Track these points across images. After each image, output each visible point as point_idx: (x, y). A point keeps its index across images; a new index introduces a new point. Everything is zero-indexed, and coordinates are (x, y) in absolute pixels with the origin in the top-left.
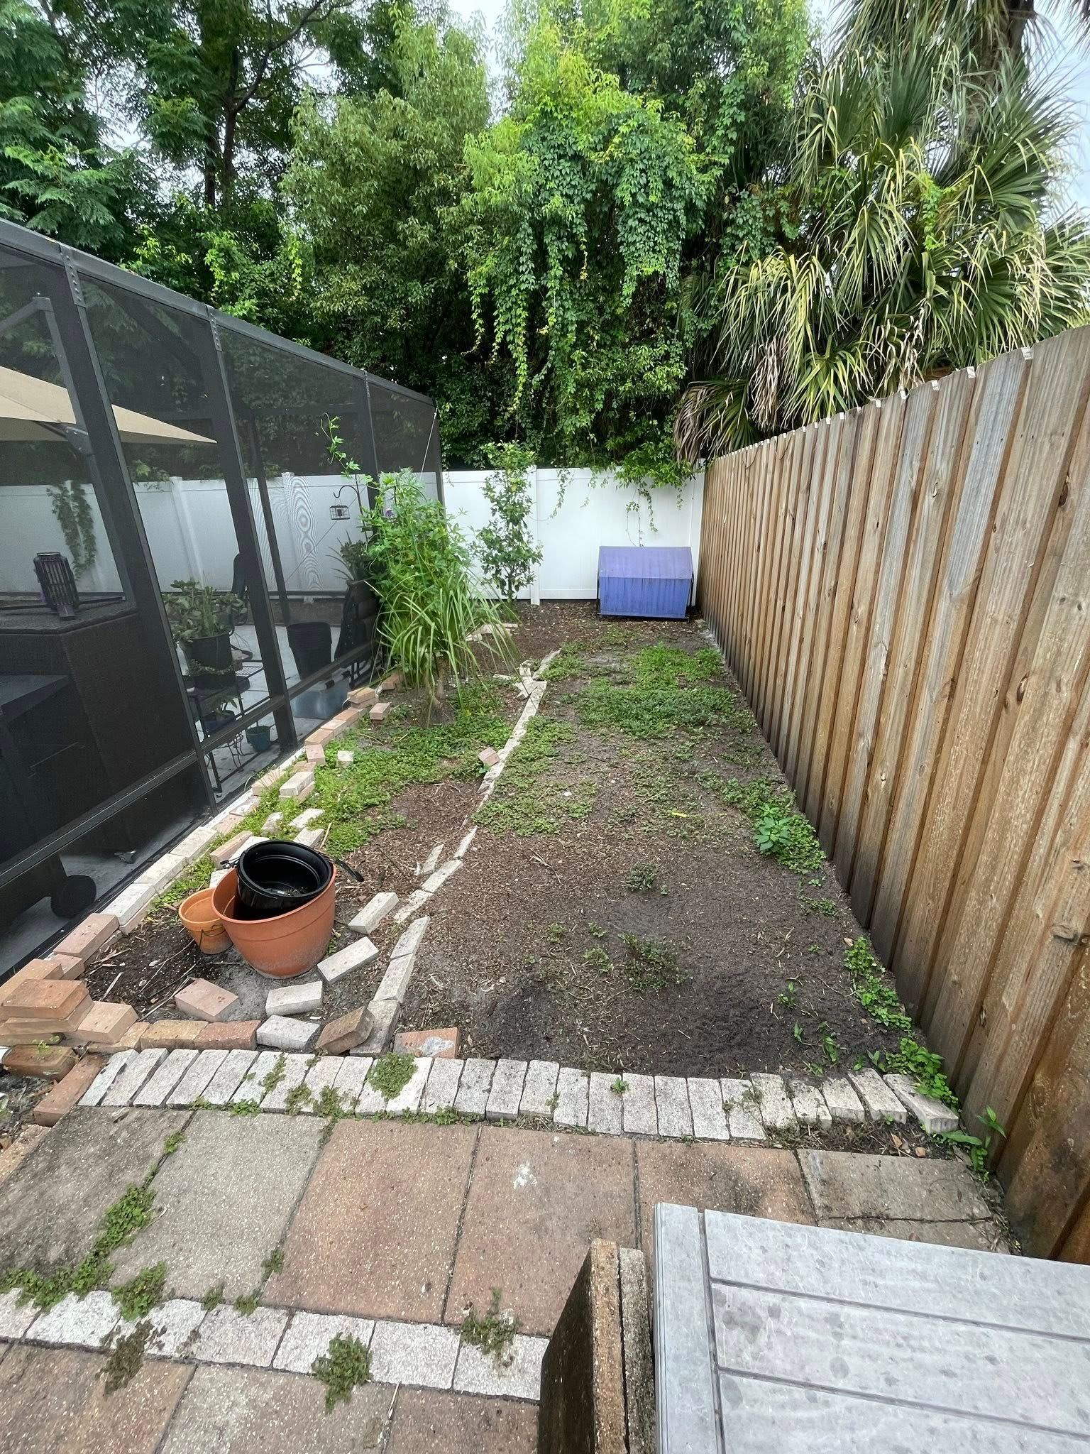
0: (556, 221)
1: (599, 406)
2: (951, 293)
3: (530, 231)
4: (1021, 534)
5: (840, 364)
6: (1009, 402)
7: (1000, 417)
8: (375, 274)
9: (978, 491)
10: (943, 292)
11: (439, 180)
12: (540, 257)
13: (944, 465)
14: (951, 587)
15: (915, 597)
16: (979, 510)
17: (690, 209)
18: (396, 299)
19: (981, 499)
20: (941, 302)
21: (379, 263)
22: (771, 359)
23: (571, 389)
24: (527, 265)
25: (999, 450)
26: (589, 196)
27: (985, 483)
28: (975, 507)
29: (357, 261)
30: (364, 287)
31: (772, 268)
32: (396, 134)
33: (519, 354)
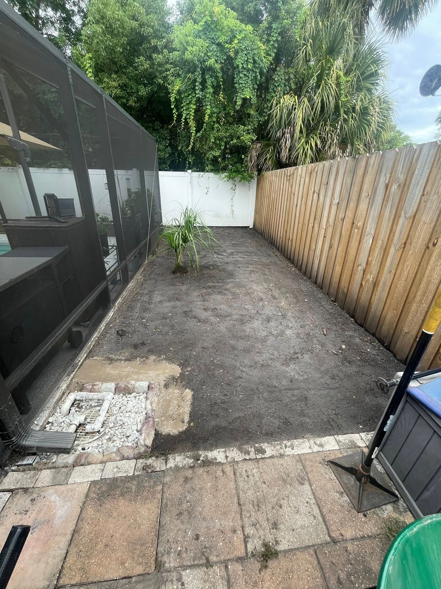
0: (211, 69)
1: (223, 148)
2: (349, 117)
3: (200, 72)
4: (436, 196)
5: (312, 139)
6: (432, 157)
7: (428, 161)
8: (124, 79)
9: (418, 184)
10: (346, 117)
11: (153, 42)
12: (203, 83)
13: (402, 176)
14: (405, 213)
15: (387, 217)
16: (418, 189)
17: (261, 73)
18: (132, 92)
19: (419, 186)
20: (345, 120)
21: (125, 75)
22: (288, 136)
23: (213, 140)
24: (198, 86)
25: (428, 171)
26: (223, 61)
27: (421, 181)
28: (416, 188)
29: (116, 73)
30: (119, 86)
31: (288, 100)
32: (134, 18)
33: (192, 124)
